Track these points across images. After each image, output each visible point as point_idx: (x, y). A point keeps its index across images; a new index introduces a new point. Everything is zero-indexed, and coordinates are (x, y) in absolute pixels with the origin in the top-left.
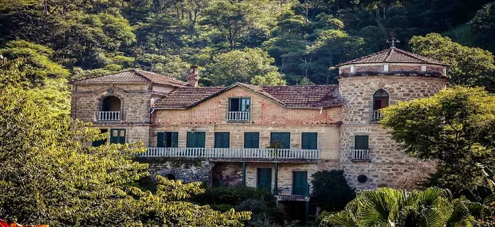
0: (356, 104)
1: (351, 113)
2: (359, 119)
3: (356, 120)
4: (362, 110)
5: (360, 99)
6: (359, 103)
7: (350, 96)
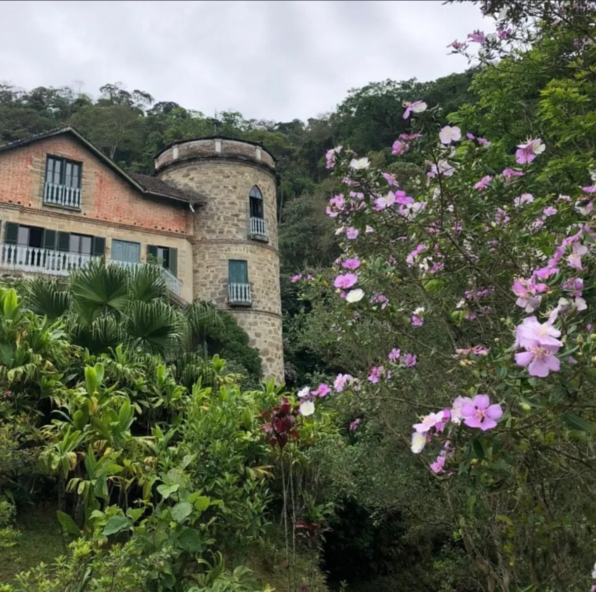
0: (227, 205)
1: (219, 219)
2: (234, 230)
3: (229, 232)
4: (237, 215)
5: (234, 197)
6: (233, 203)
7: (215, 191)
